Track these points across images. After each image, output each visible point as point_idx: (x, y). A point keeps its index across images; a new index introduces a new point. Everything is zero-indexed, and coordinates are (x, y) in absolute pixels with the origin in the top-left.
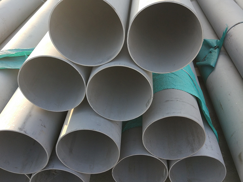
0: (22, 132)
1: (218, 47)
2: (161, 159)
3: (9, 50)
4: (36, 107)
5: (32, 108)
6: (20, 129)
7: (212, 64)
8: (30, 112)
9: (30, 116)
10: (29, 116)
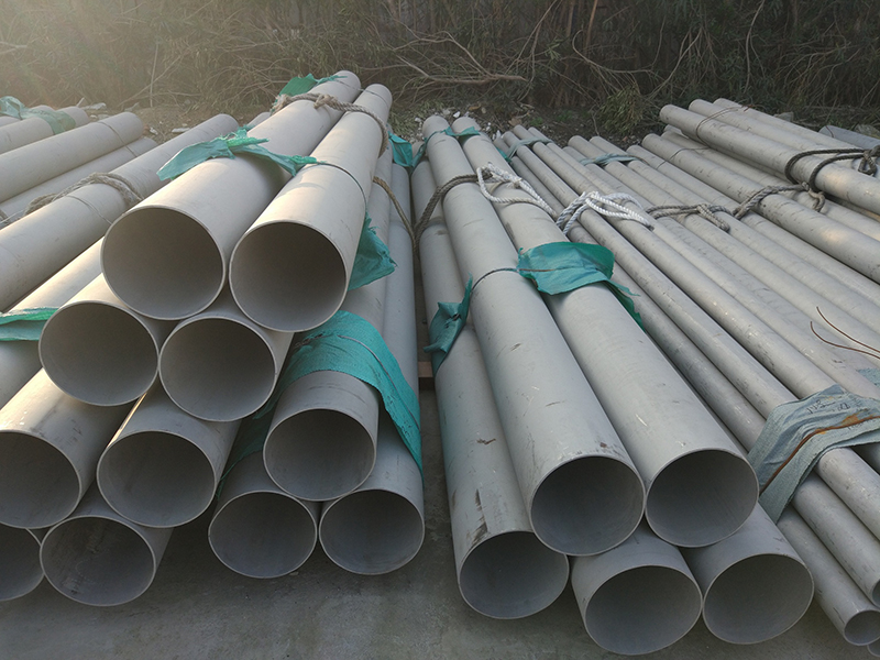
0: (37, 435)
1: (460, 316)
2: (301, 500)
3: (26, 310)
4: (68, 397)
5: (60, 401)
6: (34, 430)
7: (445, 347)
8: (55, 407)
9: (55, 412)
10: (52, 412)
